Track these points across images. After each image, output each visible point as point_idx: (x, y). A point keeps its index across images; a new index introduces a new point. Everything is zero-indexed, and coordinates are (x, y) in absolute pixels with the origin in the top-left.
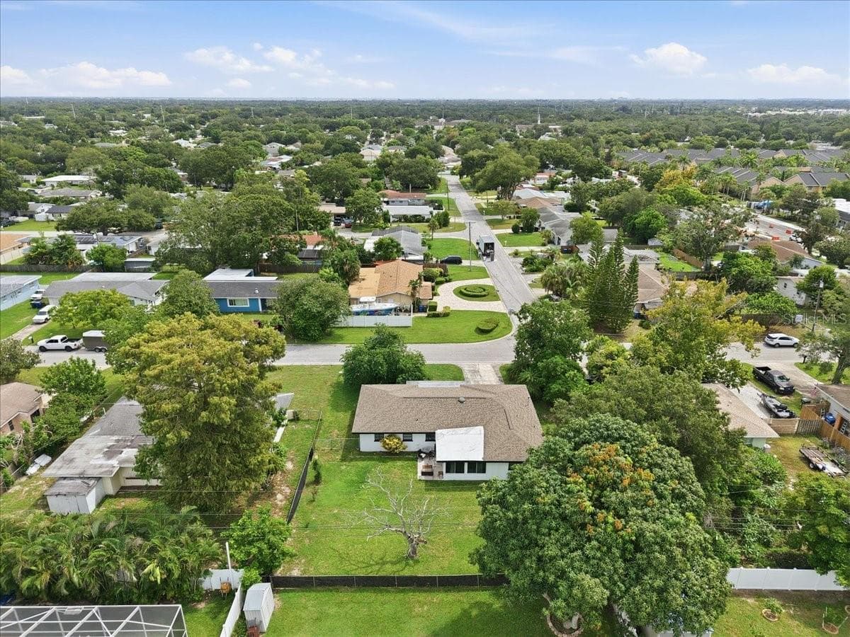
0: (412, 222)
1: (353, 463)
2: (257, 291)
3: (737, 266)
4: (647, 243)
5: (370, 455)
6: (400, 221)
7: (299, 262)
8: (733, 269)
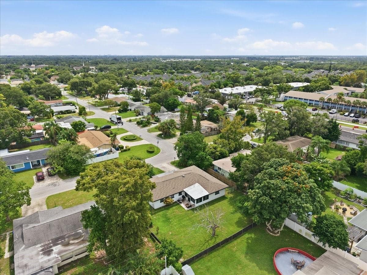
0: (66, 114)
1: (157, 214)
2: (28, 158)
3: (215, 113)
4: (174, 110)
5: (160, 209)
6: (59, 114)
7: (30, 141)
8: (215, 114)
